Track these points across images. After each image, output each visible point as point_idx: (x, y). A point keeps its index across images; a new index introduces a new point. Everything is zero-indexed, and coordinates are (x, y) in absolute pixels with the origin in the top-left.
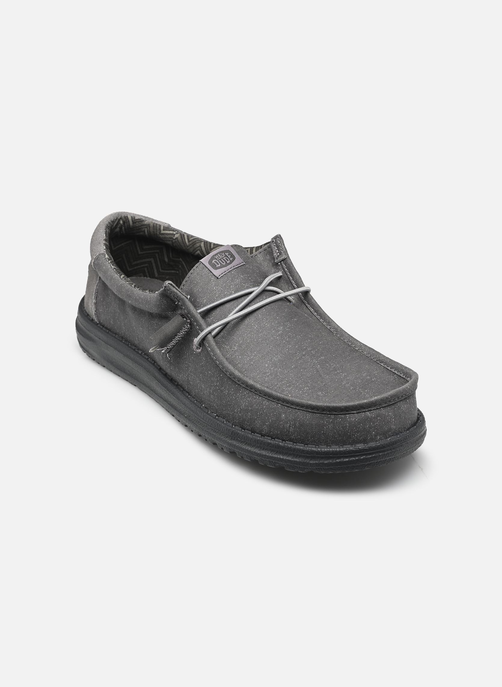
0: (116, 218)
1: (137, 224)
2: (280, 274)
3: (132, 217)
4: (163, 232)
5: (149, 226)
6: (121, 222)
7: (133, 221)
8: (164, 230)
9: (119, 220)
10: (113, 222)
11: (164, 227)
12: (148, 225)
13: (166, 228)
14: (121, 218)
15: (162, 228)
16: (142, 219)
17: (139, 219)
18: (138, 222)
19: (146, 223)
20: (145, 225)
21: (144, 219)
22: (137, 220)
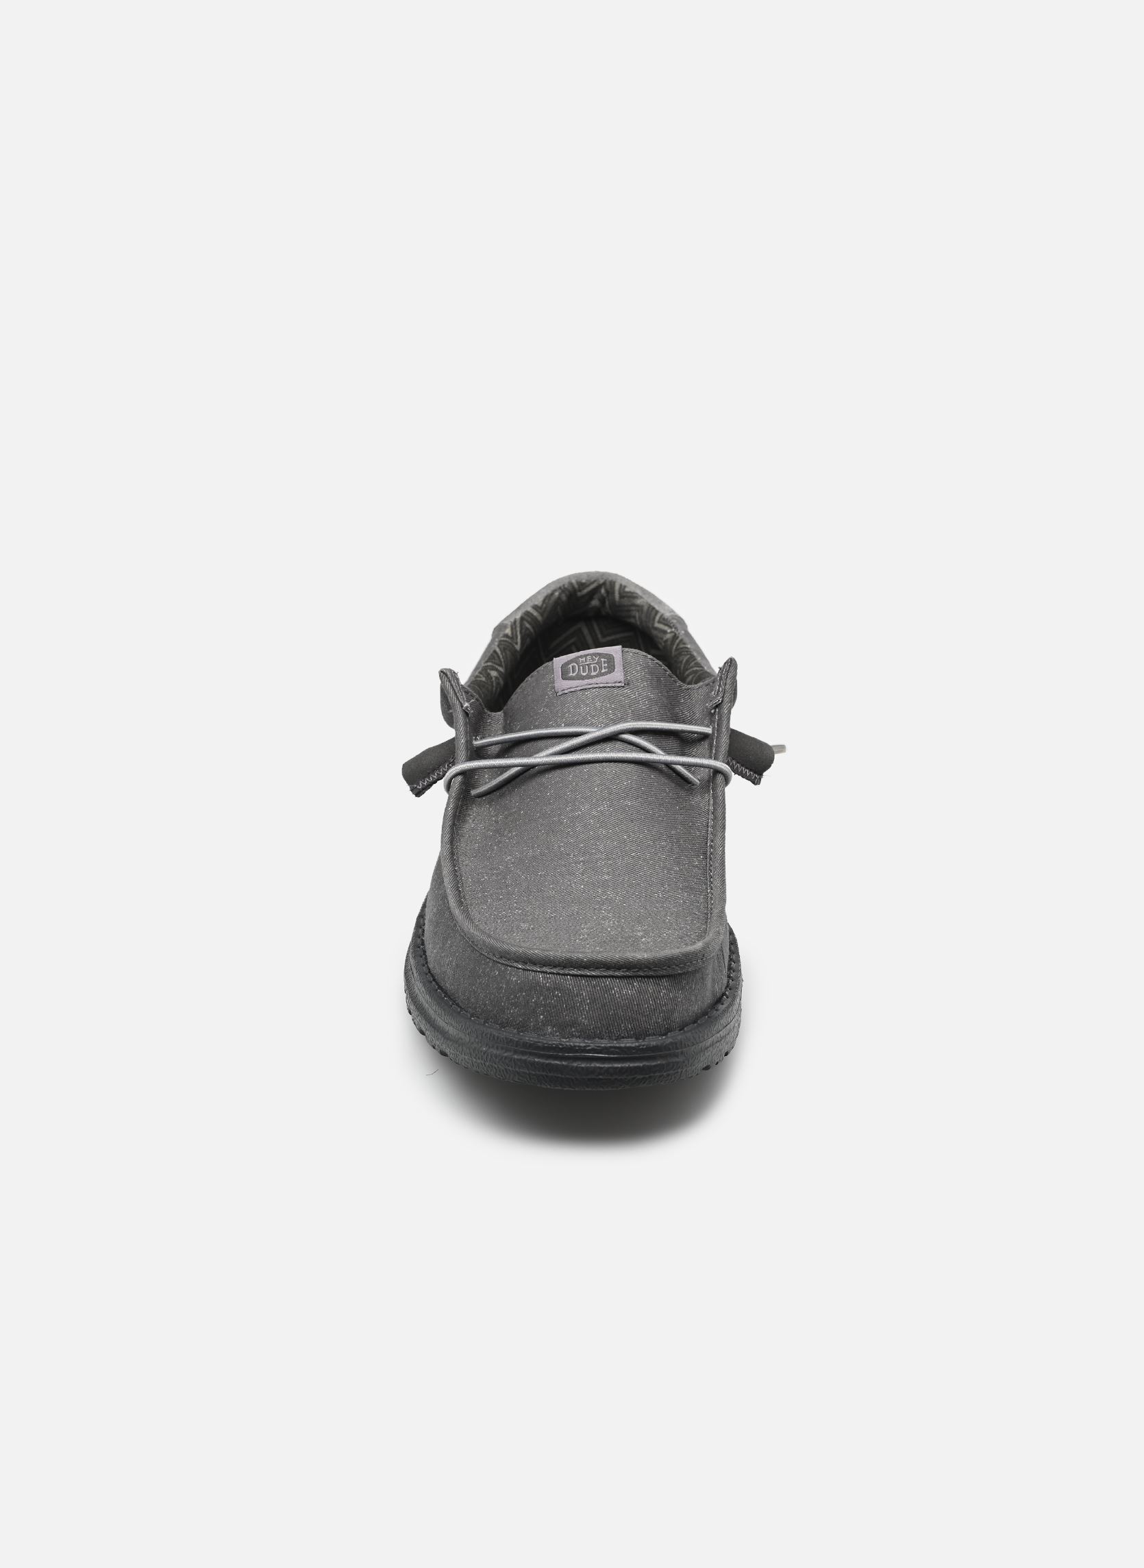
0: (593, 580)
1: (625, 601)
2: (708, 730)
3: (621, 585)
4: (657, 625)
5: (642, 610)
6: (603, 591)
7: (620, 593)
8: (659, 622)
9: (599, 587)
10: (582, 585)
11: (662, 615)
12: (640, 608)
13: (664, 619)
14: (604, 584)
15: (657, 618)
16: (637, 594)
17: (630, 592)
18: (629, 597)
19: (639, 602)
20: (637, 606)
21: (639, 592)
22: (628, 592)
